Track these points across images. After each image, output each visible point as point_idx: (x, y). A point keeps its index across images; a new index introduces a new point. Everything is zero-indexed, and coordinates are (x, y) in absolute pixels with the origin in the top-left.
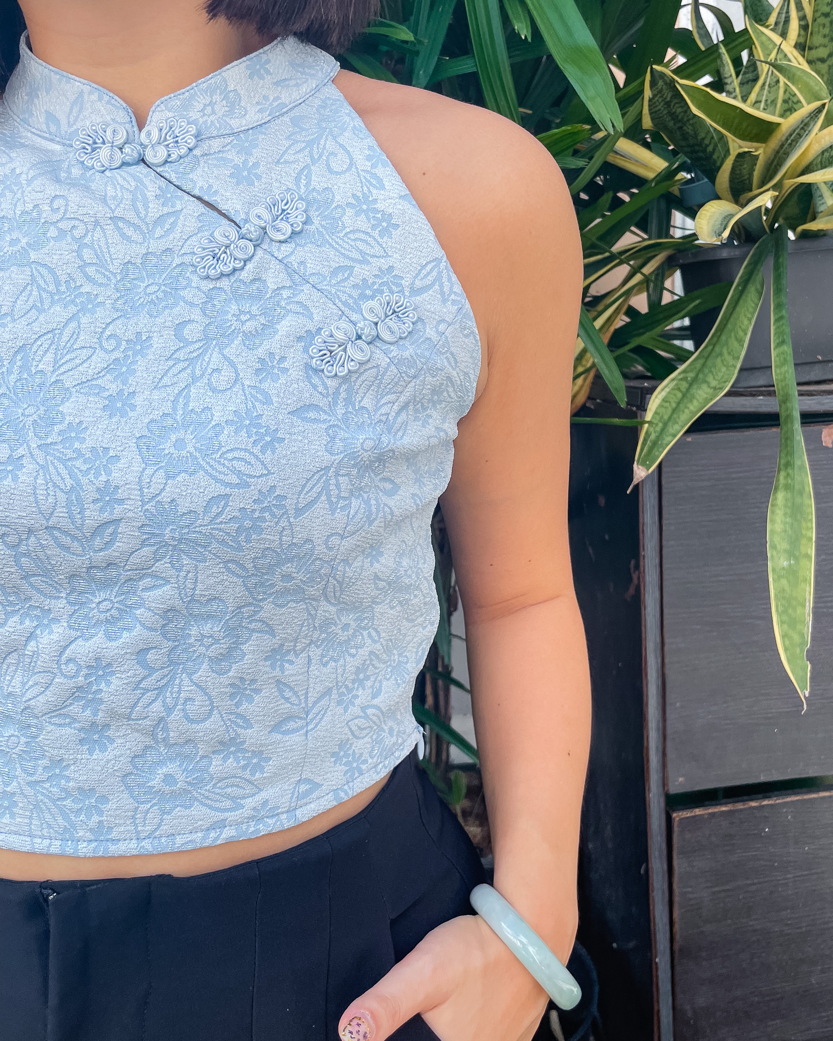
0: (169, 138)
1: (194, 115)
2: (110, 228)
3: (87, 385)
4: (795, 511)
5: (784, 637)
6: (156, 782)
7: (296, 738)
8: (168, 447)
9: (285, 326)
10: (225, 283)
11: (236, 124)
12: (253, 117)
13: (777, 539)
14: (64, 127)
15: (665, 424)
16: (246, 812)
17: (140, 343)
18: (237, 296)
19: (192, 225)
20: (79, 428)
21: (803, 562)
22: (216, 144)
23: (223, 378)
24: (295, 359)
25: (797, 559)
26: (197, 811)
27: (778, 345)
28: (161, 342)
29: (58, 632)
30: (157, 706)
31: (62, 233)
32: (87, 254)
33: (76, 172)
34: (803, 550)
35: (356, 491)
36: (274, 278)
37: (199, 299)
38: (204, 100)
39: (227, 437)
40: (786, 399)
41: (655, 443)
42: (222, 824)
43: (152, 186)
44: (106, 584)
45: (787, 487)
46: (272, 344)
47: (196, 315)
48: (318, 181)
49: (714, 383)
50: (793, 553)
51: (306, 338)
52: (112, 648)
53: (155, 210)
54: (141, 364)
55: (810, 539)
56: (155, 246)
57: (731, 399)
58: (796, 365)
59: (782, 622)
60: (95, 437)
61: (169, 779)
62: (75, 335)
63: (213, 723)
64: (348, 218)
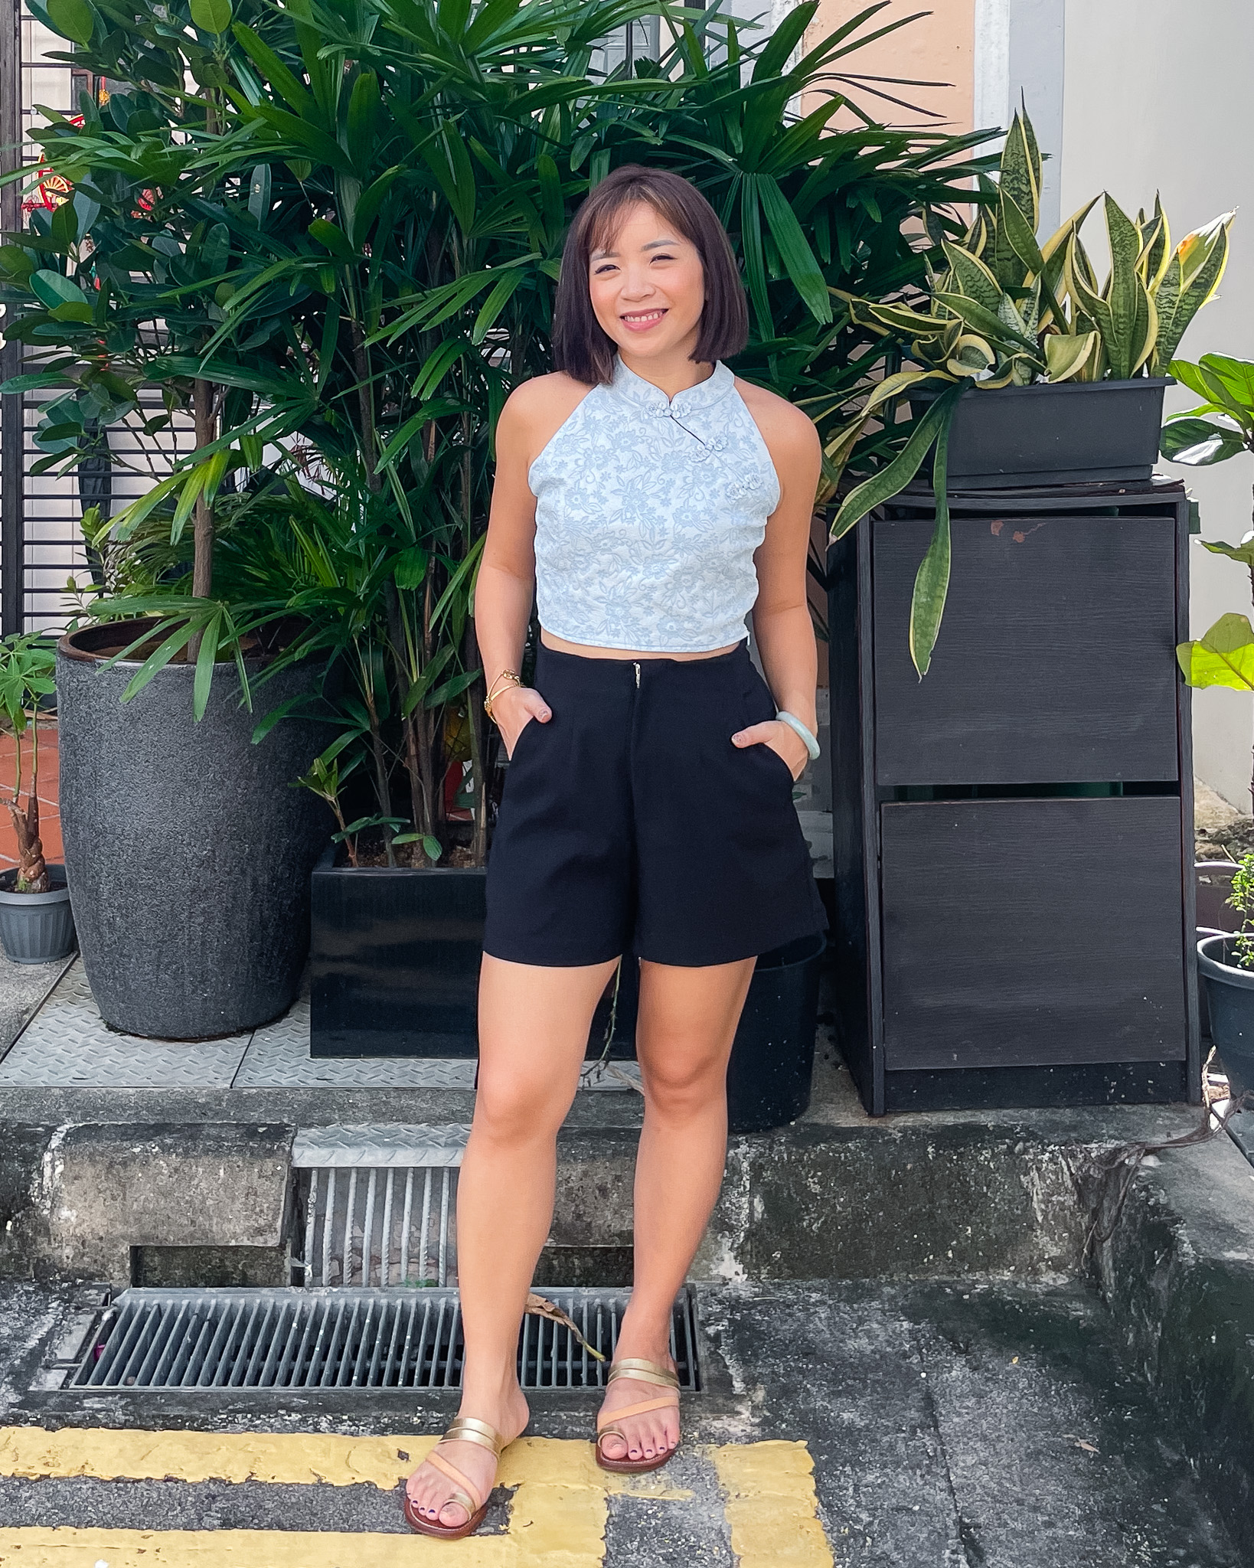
0: (681, 409)
1: (689, 401)
2: (661, 442)
3: (655, 495)
4: (936, 571)
5: (915, 642)
6: (668, 628)
7: (711, 620)
8: (683, 517)
9: (720, 481)
10: (700, 465)
11: (704, 404)
12: (709, 402)
13: (921, 586)
14: (641, 399)
15: (854, 511)
16: (693, 643)
17: (671, 483)
18: (703, 469)
19: (689, 443)
20: (653, 509)
21: (937, 601)
22: (697, 412)
23: (699, 497)
24: (722, 493)
25: (932, 599)
26: (679, 640)
27: (938, 465)
28: (679, 483)
29: (640, 576)
30: (669, 603)
31: (643, 442)
32: (652, 450)
33: (646, 417)
34: (938, 593)
35: (738, 538)
36: (716, 464)
37: (691, 469)
38: (693, 394)
39: (702, 515)
40: (939, 499)
41: (845, 522)
42: (686, 645)
43: (675, 427)
44: (657, 561)
45: (932, 555)
46: (716, 486)
47: (690, 474)
48: (732, 430)
49: (890, 487)
50: (932, 595)
51: (726, 486)
52: (658, 582)
53: (677, 436)
54: (672, 490)
55: (944, 587)
56: (677, 449)
57: (903, 497)
58: (948, 477)
59: (915, 633)
60: (658, 513)
61: (671, 627)
62: (649, 478)
63: (686, 610)
64: (741, 445)
